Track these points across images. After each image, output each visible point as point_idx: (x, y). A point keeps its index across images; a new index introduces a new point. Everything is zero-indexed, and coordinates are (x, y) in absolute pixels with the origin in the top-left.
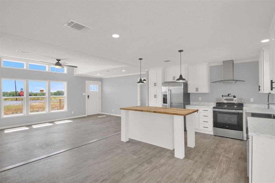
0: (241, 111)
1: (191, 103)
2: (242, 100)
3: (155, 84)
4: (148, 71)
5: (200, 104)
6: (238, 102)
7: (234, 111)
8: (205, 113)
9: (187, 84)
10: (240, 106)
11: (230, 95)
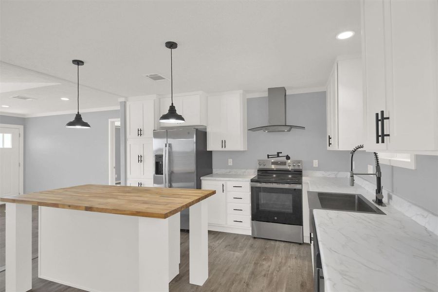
0: (298, 187)
1: (214, 171)
2: (299, 163)
3: (140, 133)
4: (125, 102)
5: (230, 172)
6: (293, 168)
7: (287, 186)
8: (238, 193)
9: (206, 132)
10: (298, 174)
11: (280, 155)
